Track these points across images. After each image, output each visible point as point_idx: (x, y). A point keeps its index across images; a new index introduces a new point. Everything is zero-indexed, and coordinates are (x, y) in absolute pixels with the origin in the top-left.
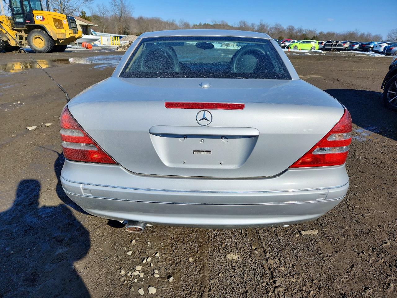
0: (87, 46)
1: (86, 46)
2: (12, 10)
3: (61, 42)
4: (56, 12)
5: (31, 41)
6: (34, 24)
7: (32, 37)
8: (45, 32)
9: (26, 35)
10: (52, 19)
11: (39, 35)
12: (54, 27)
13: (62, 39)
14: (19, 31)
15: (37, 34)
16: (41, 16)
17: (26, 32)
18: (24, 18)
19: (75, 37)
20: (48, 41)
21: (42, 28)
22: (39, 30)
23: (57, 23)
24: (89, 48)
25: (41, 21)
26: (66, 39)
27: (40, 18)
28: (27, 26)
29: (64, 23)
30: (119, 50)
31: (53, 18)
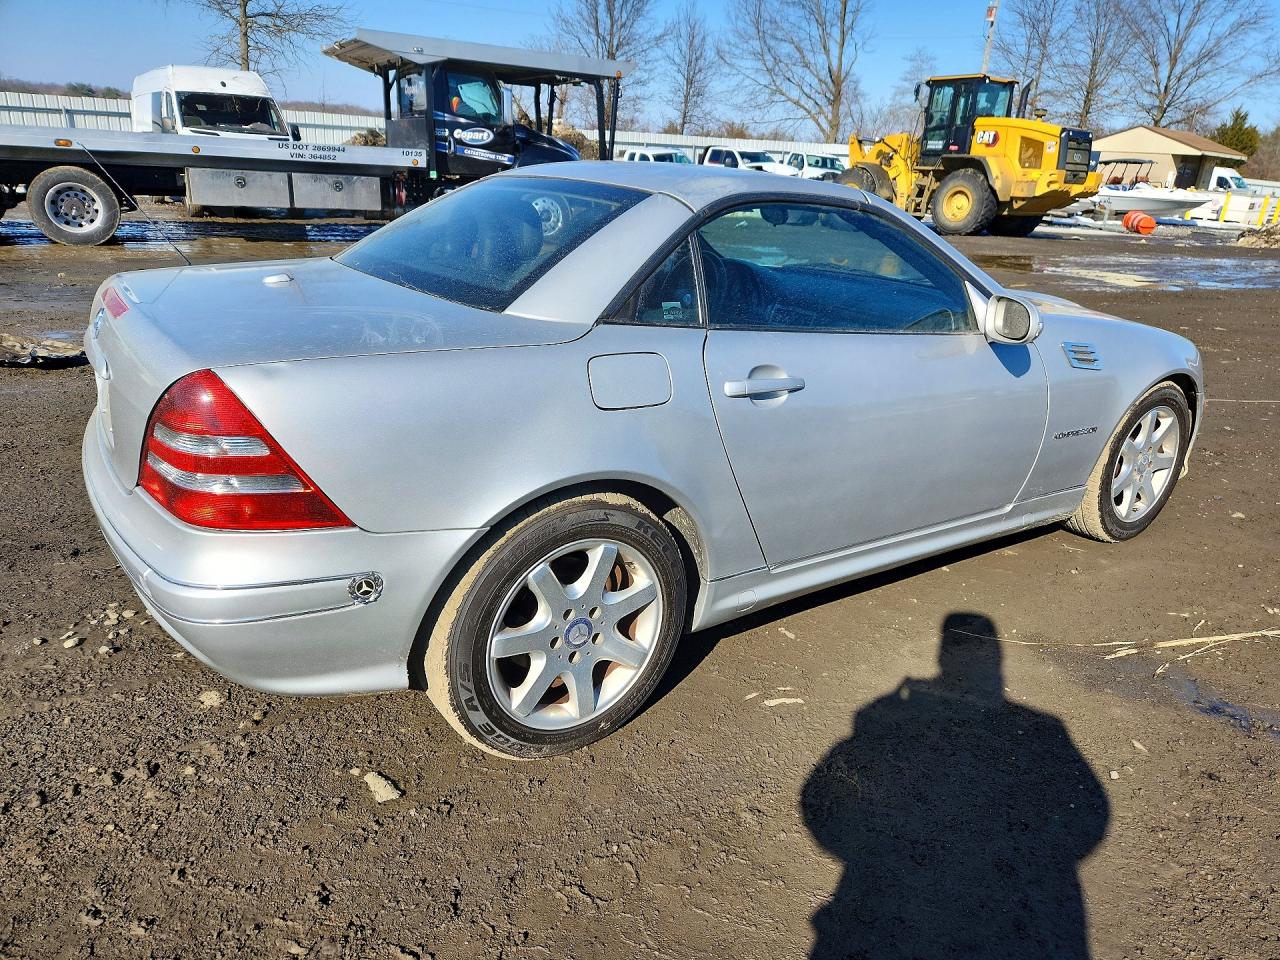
0: (1139, 221)
1: (1135, 223)
2: (929, 118)
3: (1016, 206)
4: (1039, 119)
5: (940, 198)
6: (965, 155)
7: (945, 191)
8: (982, 177)
9: (935, 185)
10: (1019, 140)
11: (965, 184)
12: (1017, 161)
13: (1023, 199)
14: (925, 173)
15: (961, 182)
16: (992, 134)
17: (940, 176)
18: (947, 139)
19: (1068, 193)
20: (980, 201)
21: (979, 166)
22: (970, 171)
23: (1031, 151)
24: (1140, 230)
25: (988, 145)
26: (1035, 197)
27: (988, 137)
28: (945, 161)
29: (1047, 151)
30: (1243, 242)
31: (1023, 138)
